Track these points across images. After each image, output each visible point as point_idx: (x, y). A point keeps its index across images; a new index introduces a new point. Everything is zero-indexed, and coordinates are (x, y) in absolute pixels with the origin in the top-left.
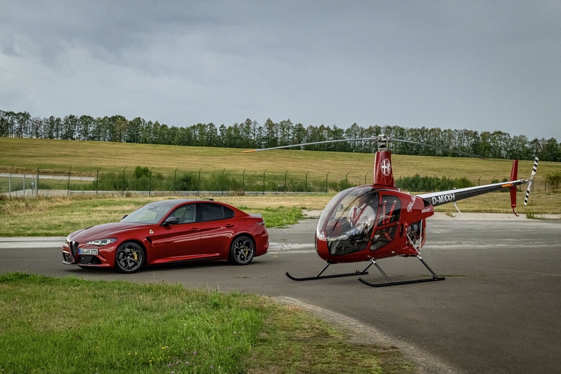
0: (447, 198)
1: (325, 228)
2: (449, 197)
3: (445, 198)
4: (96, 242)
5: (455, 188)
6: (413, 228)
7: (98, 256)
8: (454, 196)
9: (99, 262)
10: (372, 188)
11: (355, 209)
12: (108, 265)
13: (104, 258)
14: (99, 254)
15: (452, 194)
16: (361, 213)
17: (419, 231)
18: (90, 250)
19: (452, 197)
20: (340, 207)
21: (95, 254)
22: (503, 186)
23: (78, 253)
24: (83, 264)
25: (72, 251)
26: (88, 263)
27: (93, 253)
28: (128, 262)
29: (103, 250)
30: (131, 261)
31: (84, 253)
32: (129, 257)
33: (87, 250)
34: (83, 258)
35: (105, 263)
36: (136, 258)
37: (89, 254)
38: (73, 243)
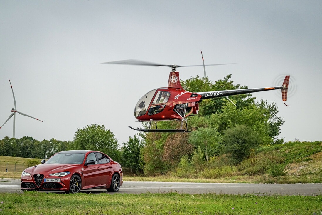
4: (57, 174)
7: (60, 183)
9: (62, 187)
12: (66, 189)
13: (64, 184)
14: (61, 182)
18: (55, 179)
21: (58, 182)
23: (43, 181)
24: (47, 188)
25: (36, 180)
26: (51, 188)
27: (57, 181)
28: (74, 187)
29: (63, 179)
30: (76, 187)
31: (49, 182)
32: (74, 184)
33: (51, 179)
34: (47, 185)
35: (64, 187)
36: (77, 185)
37: (54, 182)
38: (38, 175)
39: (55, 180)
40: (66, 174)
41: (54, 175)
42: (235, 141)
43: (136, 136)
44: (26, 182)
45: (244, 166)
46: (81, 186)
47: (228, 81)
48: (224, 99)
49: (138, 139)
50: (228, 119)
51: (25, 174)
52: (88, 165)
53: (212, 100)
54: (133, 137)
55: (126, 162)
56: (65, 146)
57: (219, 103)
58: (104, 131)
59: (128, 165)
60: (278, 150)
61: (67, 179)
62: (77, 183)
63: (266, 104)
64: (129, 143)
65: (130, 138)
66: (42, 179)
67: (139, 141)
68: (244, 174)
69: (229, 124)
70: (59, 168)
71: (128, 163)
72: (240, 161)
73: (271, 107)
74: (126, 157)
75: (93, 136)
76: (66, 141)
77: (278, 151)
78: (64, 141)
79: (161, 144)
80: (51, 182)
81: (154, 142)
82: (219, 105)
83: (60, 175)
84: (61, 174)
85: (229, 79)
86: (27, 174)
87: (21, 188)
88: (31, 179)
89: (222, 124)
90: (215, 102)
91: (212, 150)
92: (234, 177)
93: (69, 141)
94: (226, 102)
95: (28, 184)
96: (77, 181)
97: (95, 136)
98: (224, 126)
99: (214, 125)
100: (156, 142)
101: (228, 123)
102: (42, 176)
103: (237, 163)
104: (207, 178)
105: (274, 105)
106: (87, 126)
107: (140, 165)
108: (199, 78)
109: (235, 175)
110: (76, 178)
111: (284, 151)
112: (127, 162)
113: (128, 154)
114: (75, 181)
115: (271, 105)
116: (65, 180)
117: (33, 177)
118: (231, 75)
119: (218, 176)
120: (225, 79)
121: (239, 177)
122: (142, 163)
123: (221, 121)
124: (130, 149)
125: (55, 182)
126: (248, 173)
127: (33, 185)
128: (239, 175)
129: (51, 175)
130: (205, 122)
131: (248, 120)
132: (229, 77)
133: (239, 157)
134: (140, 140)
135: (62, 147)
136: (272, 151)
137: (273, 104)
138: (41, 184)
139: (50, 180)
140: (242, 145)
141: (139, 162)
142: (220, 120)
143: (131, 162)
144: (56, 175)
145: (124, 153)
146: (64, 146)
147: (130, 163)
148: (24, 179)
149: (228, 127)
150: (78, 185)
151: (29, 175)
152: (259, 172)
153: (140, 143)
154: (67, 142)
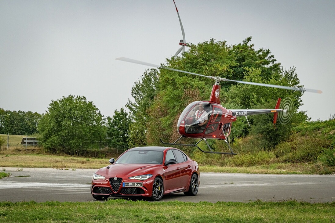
0: (243, 113)
1: (185, 119)
2: (244, 113)
3: (242, 113)
5: (248, 109)
6: (225, 126)
7: (142, 188)
8: (247, 113)
9: (144, 192)
10: (209, 102)
11: (198, 112)
12: (148, 194)
13: (146, 189)
14: (143, 186)
15: (246, 112)
16: (202, 114)
17: (228, 127)
18: (136, 183)
19: (246, 113)
20: (193, 110)
21: (140, 186)
22: (272, 111)
23: (122, 186)
24: (126, 194)
25: (112, 185)
26: (131, 194)
27: (138, 185)
28: (156, 192)
29: (145, 183)
30: (158, 192)
31: (129, 186)
32: (156, 189)
33: (132, 183)
34: (126, 190)
35: (147, 193)
36: (159, 189)
37: (134, 186)
38: (115, 179)
39: (136, 185)
40: (148, 177)
41: (134, 178)
42: (268, 120)
43: (123, 109)
44: (100, 187)
45: (281, 151)
46: (163, 191)
47: (249, 45)
48: (246, 68)
49: (125, 112)
50: (252, 92)
51: (97, 177)
52: (168, 165)
53: (231, 69)
54: (119, 111)
55: (111, 141)
56: (15, 117)
57: (239, 72)
58: (85, 103)
59: (113, 145)
60: (319, 130)
61: (148, 182)
62: (159, 187)
63: (282, 70)
64: (115, 117)
65: (116, 112)
66: (119, 183)
67: (126, 116)
68: (285, 161)
69: (254, 98)
70: (138, 170)
71: (114, 143)
72: (275, 144)
73: (290, 73)
74: (110, 135)
75: (71, 109)
76: (15, 111)
77: (320, 132)
78: (13, 112)
79: (168, 122)
80: (131, 186)
81: (160, 119)
82: (239, 74)
83: (141, 179)
84: (142, 177)
85: (249, 43)
86: (99, 177)
87: (93, 193)
88: (107, 183)
89: (244, 98)
90: (234, 71)
91: (236, 131)
92: (273, 165)
93: (19, 112)
94: (248, 71)
95: (102, 189)
96: (160, 185)
97: (72, 109)
98: (247, 100)
99: (234, 100)
100: (162, 119)
101: (252, 97)
102: (120, 179)
103: (270, 146)
104: (237, 165)
105: (294, 71)
106: (63, 98)
107: (129, 144)
108: (214, 42)
109: (273, 162)
110: (158, 182)
111: (328, 133)
112: (113, 141)
113: (113, 131)
114: (157, 185)
115: (290, 72)
116: (146, 184)
117: (109, 180)
118: (251, 37)
119: (252, 163)
120: (244, 42)
121: (279, 164)
122: (131, 142)
123: (243, 95)
124: (115, 125)
125: (136, 186)
126: (289, 160)
127: (108, 190)
128: (278, 162)
129: (130, 178)
130: (223, 95)
131: (276, 93)
132: (249, 39)
133: (271, 140)
134: (129, 114)
135: (11, 119)
136: (312, 133)
137: (292, 70)
138: (119, 189)
139: (130, 184)
140: (277, 125)
141: (127, 141)
142: (242, 93)
143: (118, 141)
144: (136, 178)
145: (108, 130)
146: (13, 117)
147: (116, 143)
148: (95, 182)
149: (252, 102)
150: (161, 190)
151: (103, 178)
152: (302, 158)
153: (127, 117)
154: (17, 112)
